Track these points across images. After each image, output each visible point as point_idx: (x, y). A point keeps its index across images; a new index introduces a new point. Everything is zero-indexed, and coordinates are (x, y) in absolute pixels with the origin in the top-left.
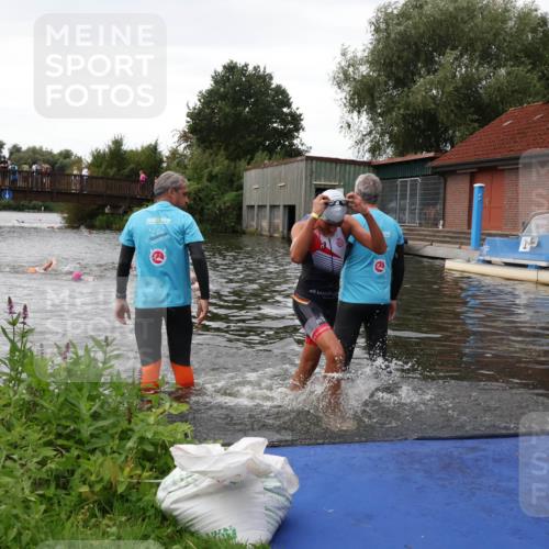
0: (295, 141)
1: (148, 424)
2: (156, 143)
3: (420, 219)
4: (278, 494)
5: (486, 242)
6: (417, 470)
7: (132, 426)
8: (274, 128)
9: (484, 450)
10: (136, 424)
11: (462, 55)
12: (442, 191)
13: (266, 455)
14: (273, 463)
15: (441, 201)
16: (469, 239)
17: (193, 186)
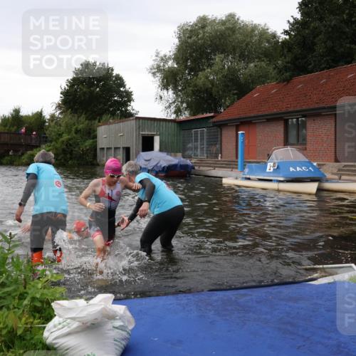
0: (129, 108)
1: (38, 289)
2: (42, 111)
3: (207, 154)
4: (122, 330)
5: (247, 166)
6: (210, 310)
7: (27, 290)
8: (115, 100)
9: (251, 295)
10: (30, 289)
11: (228, 55)
12: (219, 136)
13: (113, 305)
14: (118, 310)
15: (219, 142)
16: (237, 165)
17: (65, 137)
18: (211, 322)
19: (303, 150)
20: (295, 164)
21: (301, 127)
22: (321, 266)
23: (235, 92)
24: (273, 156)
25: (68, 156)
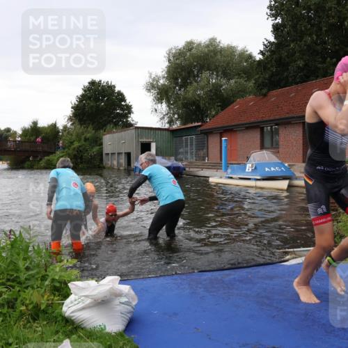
0: (129, 119)
1: (56, 272)
3: (196, 157)
4: (127, 305)
5: (229, 167)
6: (200, 288)
7: (48, 273)
8: (117, 113)
9: (234, 275)
10: (50, 272)
11: (213, 73)
12: (206, 142)
13: (119, 285)
14: (124, 289)
15: (206, 148)
16: (221, 166)
17: (76, 144)
18: (200, 298)
19: (277, 153)
20: (269, 165)
21: (274, 133)
22: (292, 250)
23: (219, 104)
24: (251, 158)
25: (79, 160)
